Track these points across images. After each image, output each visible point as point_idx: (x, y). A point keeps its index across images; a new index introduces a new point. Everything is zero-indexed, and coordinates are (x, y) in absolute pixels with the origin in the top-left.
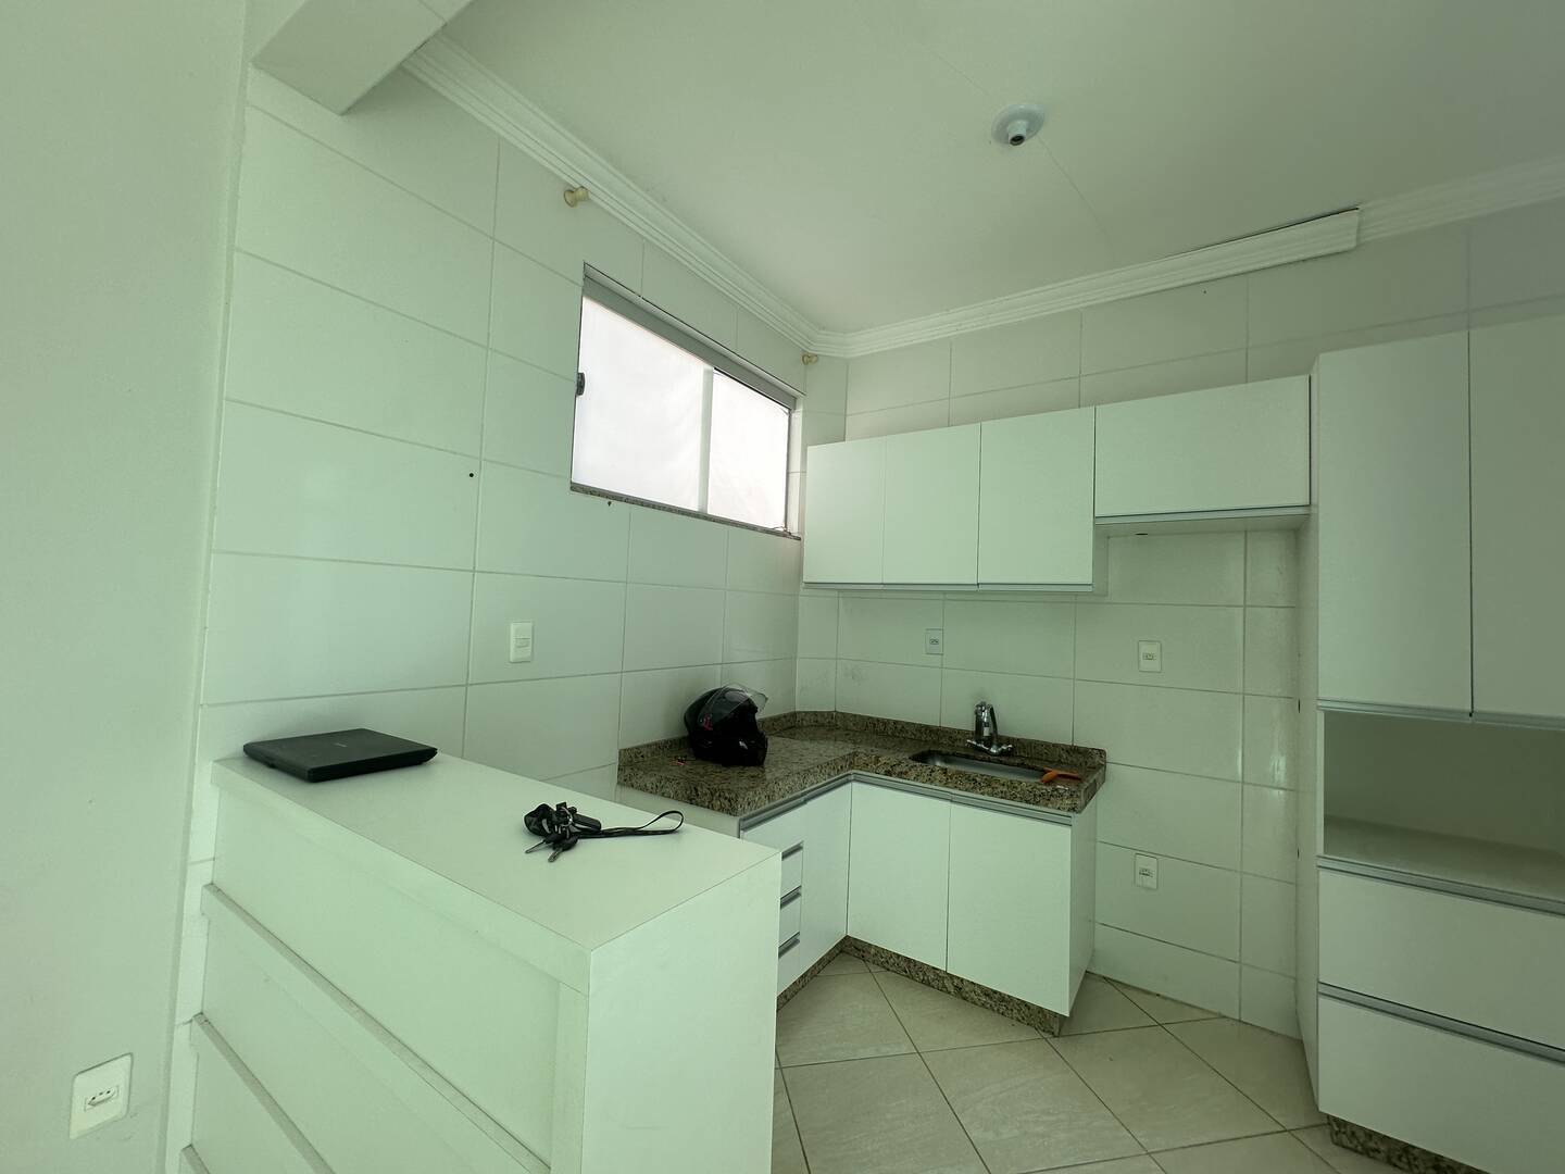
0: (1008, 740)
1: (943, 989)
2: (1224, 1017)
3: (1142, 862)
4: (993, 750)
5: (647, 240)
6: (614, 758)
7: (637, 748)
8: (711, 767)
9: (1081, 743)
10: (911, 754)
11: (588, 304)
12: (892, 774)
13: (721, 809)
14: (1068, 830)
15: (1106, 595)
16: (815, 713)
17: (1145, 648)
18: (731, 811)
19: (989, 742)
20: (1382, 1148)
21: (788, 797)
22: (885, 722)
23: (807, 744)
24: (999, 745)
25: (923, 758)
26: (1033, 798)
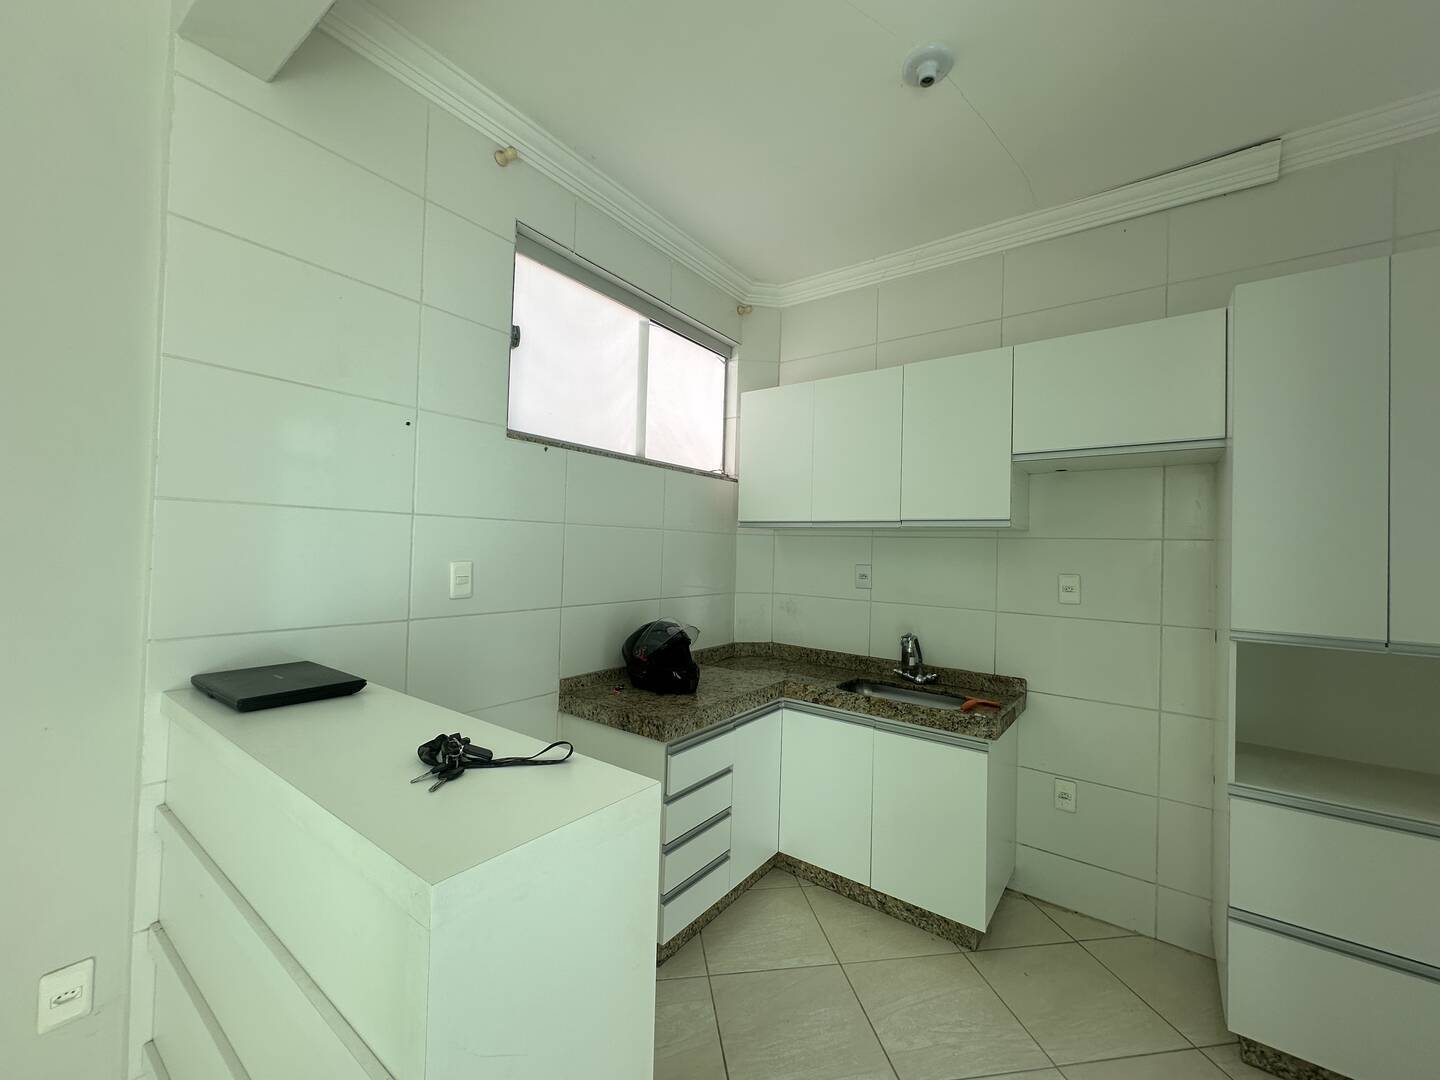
0: (933, 670)
1: (868, 904)
2: (1141, 935)
3: (1063, 786)
4: (919, 679)
5: (580, 198)
6: (555, 686)
7: (577, 677)
8: (645, 695)
9: (1003, 672)
10: (839, 683)
11: (521, 260)
12: (820, 702)
13: (650, 735)
14: (984, 757)
15: (1028, 530)
16: (753, 644)
17: (1065, 581)
18: (658, 736)
19: (915, 671)
20: (1291, 1068)
21: (718, 723)
22: (818, 653)
23: (741, 674)
24: (924, 675)
25: (850, 687)
26: (951, 725)
